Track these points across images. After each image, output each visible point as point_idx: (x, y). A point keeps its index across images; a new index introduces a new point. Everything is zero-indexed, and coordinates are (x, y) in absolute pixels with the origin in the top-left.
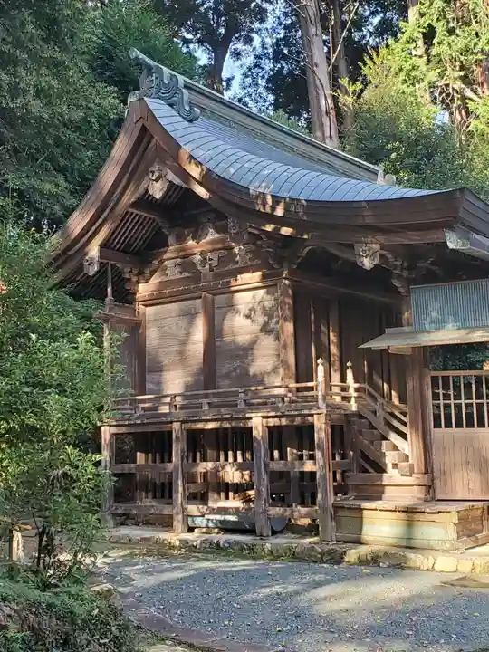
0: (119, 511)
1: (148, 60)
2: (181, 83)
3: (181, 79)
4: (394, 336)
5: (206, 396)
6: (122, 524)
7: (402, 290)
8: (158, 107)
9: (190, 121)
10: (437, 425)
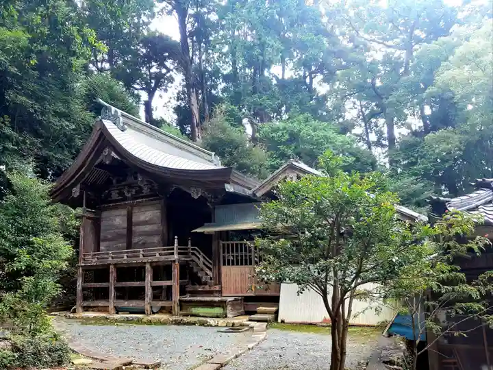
0: (85, 305)
1: (106, 104)
2: (119, 114)
3: (120, 112)
4: (209, 226)
5: (127, 252)
6: (87, 311)
7: (211, 207)
8: (108, 124)
9: (122, 131)
10: (224, 264)
